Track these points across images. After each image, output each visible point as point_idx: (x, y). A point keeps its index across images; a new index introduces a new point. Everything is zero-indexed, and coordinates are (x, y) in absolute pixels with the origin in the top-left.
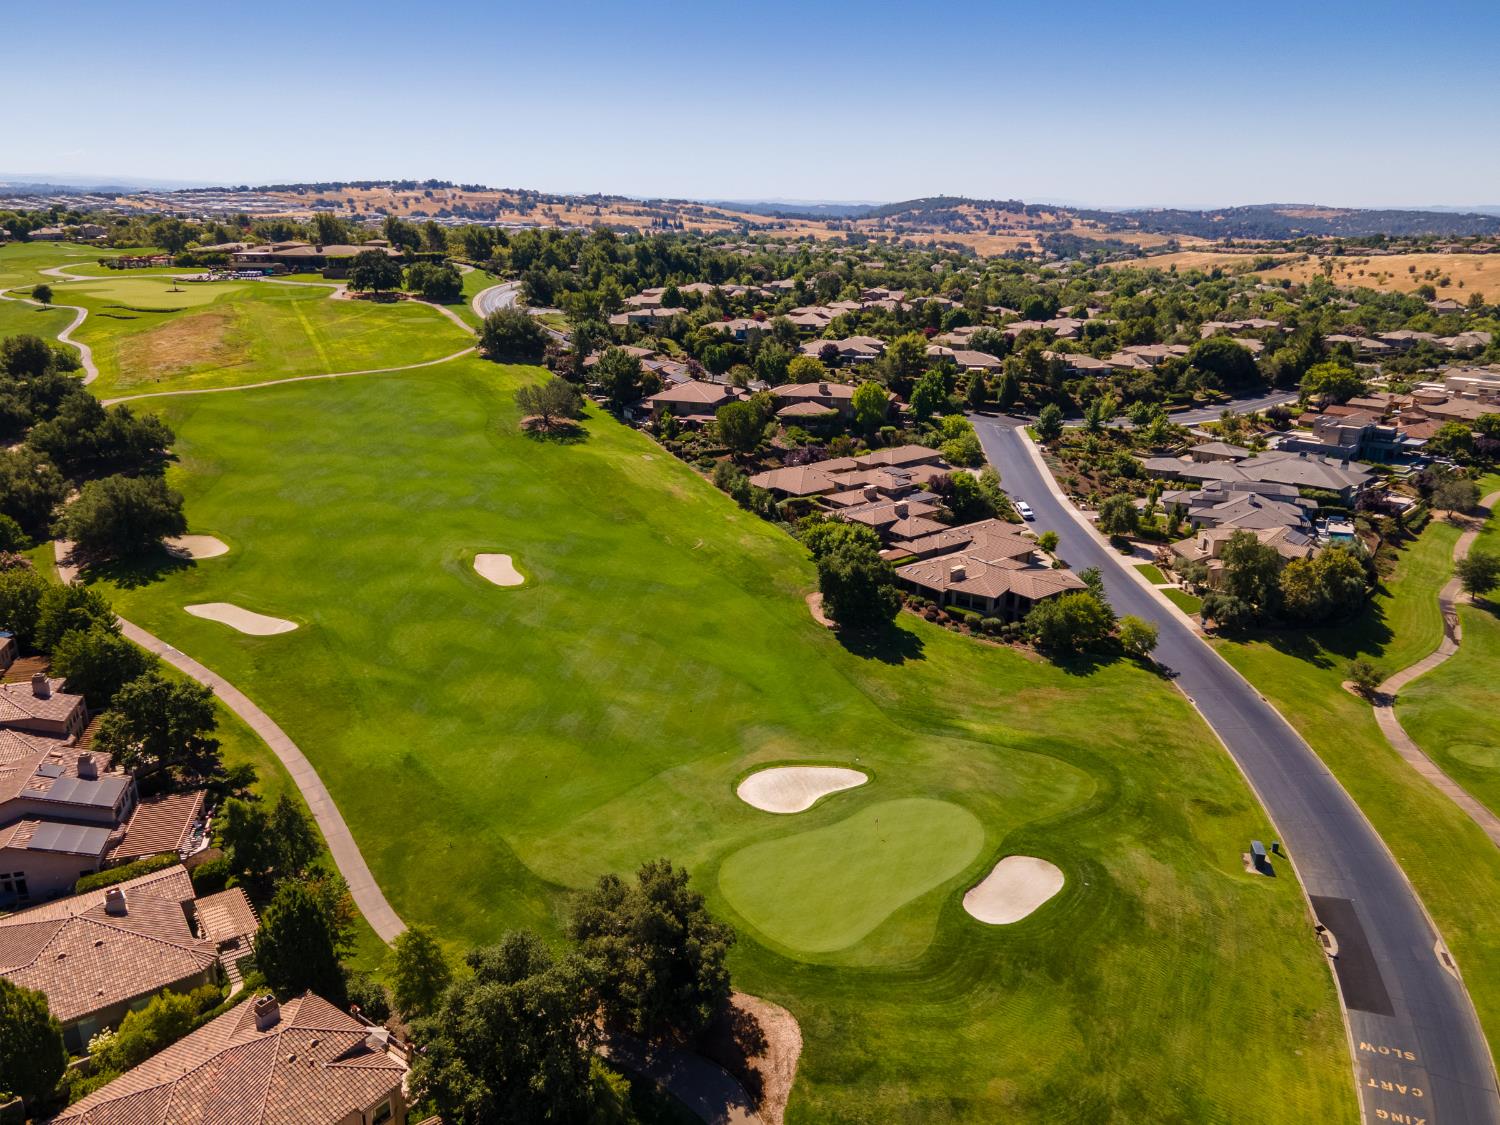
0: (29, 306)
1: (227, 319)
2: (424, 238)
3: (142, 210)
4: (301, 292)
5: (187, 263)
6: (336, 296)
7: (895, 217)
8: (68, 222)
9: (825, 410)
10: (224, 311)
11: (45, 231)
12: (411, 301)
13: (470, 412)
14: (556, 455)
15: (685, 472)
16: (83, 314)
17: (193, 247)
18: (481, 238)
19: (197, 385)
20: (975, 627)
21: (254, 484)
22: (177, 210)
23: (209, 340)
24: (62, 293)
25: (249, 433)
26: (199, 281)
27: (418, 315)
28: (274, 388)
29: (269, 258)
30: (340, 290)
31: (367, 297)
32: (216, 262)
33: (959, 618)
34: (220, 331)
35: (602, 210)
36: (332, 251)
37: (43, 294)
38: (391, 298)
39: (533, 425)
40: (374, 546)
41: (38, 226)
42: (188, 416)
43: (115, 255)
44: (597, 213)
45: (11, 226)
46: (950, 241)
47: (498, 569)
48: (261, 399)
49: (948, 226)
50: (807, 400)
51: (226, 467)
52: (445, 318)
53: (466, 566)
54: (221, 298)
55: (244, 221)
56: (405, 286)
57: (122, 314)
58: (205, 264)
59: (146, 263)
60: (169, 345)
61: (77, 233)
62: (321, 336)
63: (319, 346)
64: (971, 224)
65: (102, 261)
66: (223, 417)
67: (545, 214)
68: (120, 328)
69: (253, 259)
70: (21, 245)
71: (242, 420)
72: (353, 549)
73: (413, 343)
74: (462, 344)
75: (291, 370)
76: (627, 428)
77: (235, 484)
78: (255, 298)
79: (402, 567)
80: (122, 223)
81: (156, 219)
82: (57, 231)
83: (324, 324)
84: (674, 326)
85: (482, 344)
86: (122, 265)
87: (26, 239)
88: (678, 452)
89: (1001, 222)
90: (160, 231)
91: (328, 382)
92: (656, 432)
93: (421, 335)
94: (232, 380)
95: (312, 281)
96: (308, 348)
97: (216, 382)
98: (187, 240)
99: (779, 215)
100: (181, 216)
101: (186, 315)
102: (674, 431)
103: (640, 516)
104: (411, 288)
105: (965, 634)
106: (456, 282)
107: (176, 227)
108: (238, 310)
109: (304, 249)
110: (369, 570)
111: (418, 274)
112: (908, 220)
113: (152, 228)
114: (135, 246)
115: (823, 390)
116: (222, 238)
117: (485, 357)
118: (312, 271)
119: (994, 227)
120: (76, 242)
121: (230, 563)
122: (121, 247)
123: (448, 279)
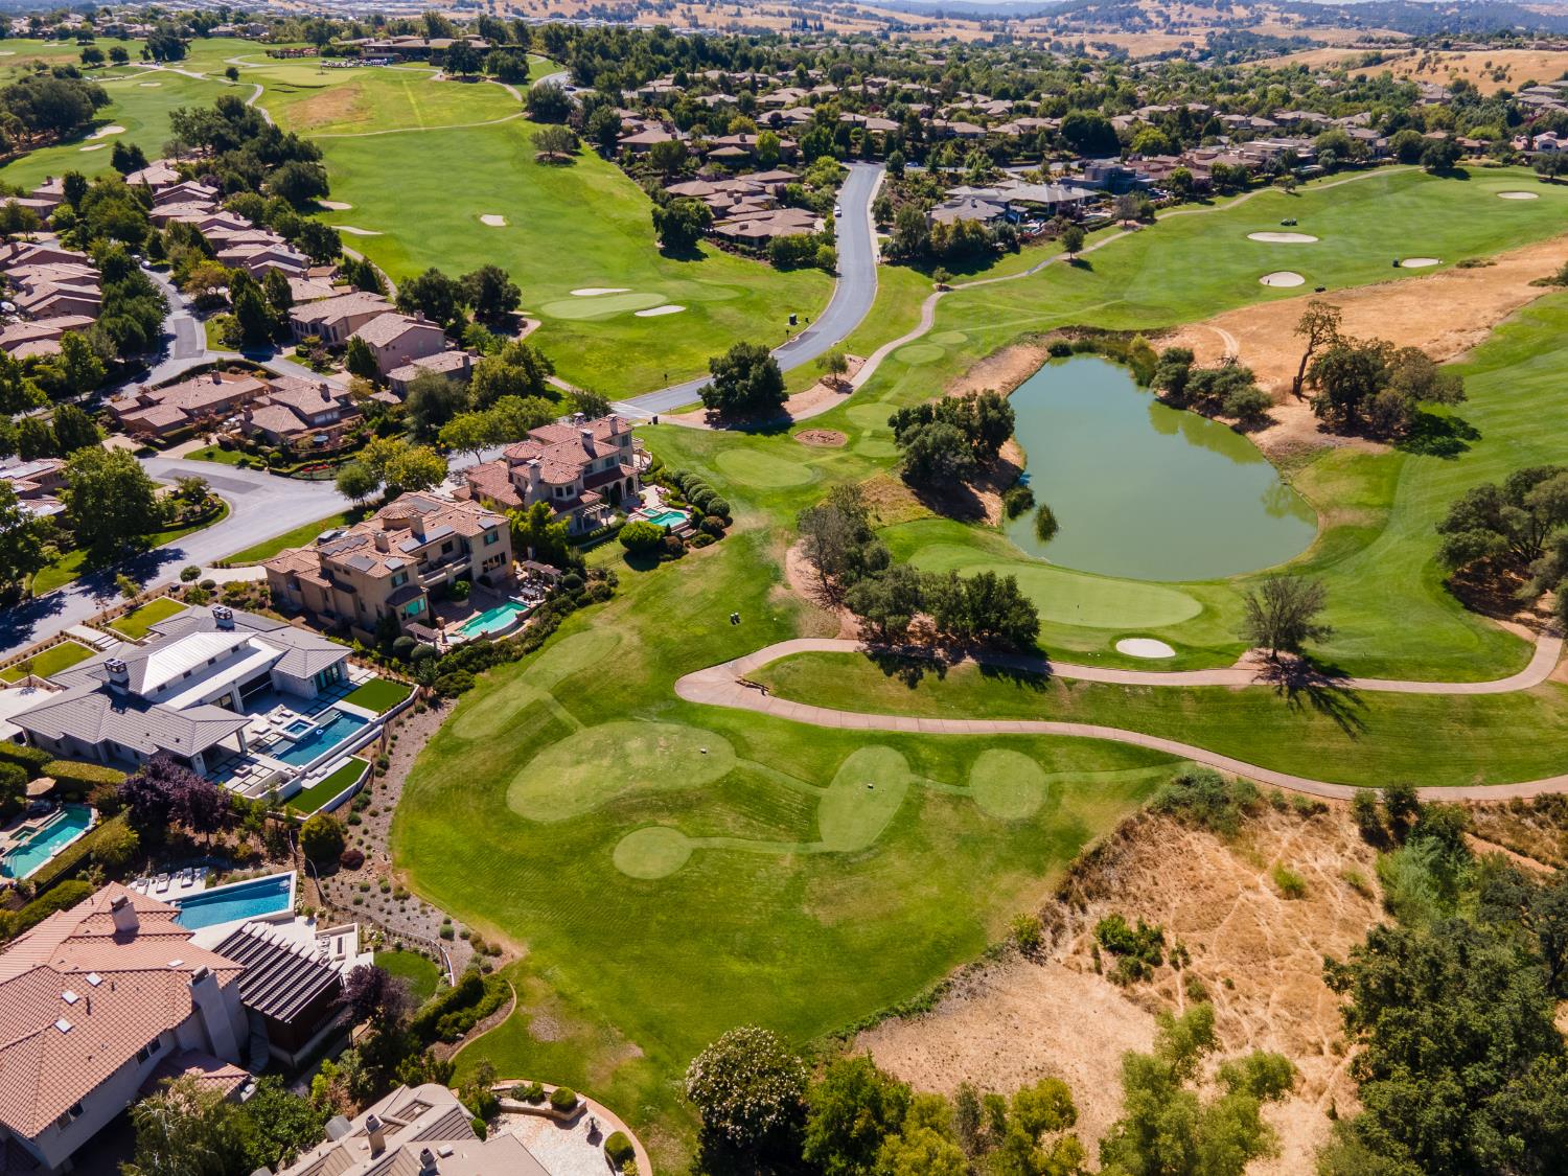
0: (221, 84)
1: (356, 92)
2: (511, 33)
3: (293, 12)
4: (411, 75)
5: (330, 53)
6: (436, 78)
7: (1069, 15)
8: (236, 22)
9: (739, 152)
10: (355, 86)
11: (221, 29)
12: (489, 82)
13: (507, 150)
14: (550, 173)
15: (630, 185)
16: (260, 89)
17: (334, 41)
18: (557, 35)
19: (336, 131)
20: (744, 252)
21: (367, 182)
22: (324, 11)
23: (344, 105)
24: (246, 75)
25: (365, 158)
26: (339, 67)
27: (491, 91)
28: (385, 135)
29: (390, 49)
30: (439, 74)
31: (456, 79)
32: (351, 53)
33: (736, 249)
34: (351, 99)
35: (743, 10)
36: (436, 43)
37: (232, 73)
38: (474, 80)
39: (542, 157)
40: (429, 208)
41: (215, 25)
42: (331, 148)
43: (277, 48)
44: (739, 14)
45: (195, 24)
46: (1102, 42)
47: (493, 220)
48: (376, 141)
49: (1122, 24)
50: (730, 145)
51: (351, 173)
52: (510, 94)
53: (475, 218)
54: (354, 79)
55: (379, 21)
56: (486, 69)
57: (286, 89)
58: (343, 55)
59: (300, 53)
60: (318, 108)
61: (245, 31)
62: (420, 104)
63: (417, 111)
64: (1149, 22)
65: (268, 52)
66: (351, 149)
67: (684, 16)
68: (286, 98)
69: (378, 50)
70: (203, 40)
71: (363, 151)
72: (418, 208)
73: (482, 110)
74: (514, 111)
75: (397, 125)
76: (605, 162)
77: (356, 181)
78: (377, 78)
79: (441, 217)
80: (279, 22)
81: (305, 19)
82: (230, 29)
83: (423, 97)
84: (668, 99)
85: (526, 109)
86: (283, 55)
87: (207, 36)
88: (631, 174)
89: (1184, 18)
90: (309, 28)
91: (419, 133)
92: (621, 163)
93: (489, 105)
94: (359, 128)
95: (420, 67)
96: (410, 112)
97: (350, 131)
98: (330, 35)
99: (940, 15)
100: (327, 17)
101: (329, 89)
102: (631, 161)
103: (587, 203)
104: (489, 73)
105: (737, 257)
106: (522, 67)
107: (322, 25)
108: (364, 86)
109: (417, 42)
110: (425, 217)
111: (494, 60)
112: (1082, 18)
113: (303, 27)
114: (291, 41)
115: (743, 139)
116: (357, 33)
117: (528, 119)
118: (422, 60)
119: (1174, 24)
120: (246, 38)
121: (352, 212)
122: (280, 42)
123: (515, 65)
